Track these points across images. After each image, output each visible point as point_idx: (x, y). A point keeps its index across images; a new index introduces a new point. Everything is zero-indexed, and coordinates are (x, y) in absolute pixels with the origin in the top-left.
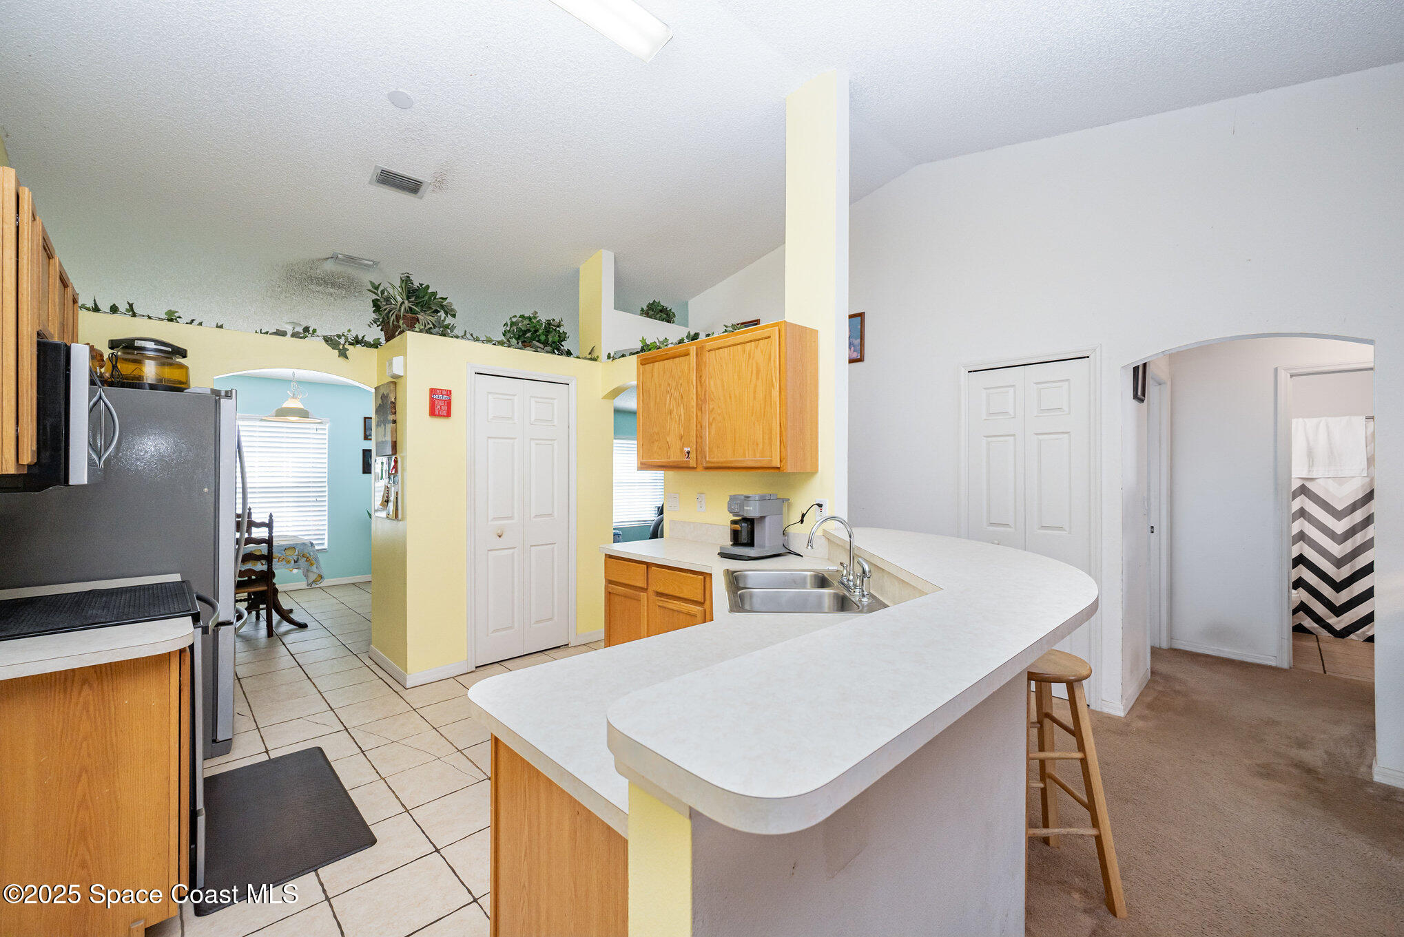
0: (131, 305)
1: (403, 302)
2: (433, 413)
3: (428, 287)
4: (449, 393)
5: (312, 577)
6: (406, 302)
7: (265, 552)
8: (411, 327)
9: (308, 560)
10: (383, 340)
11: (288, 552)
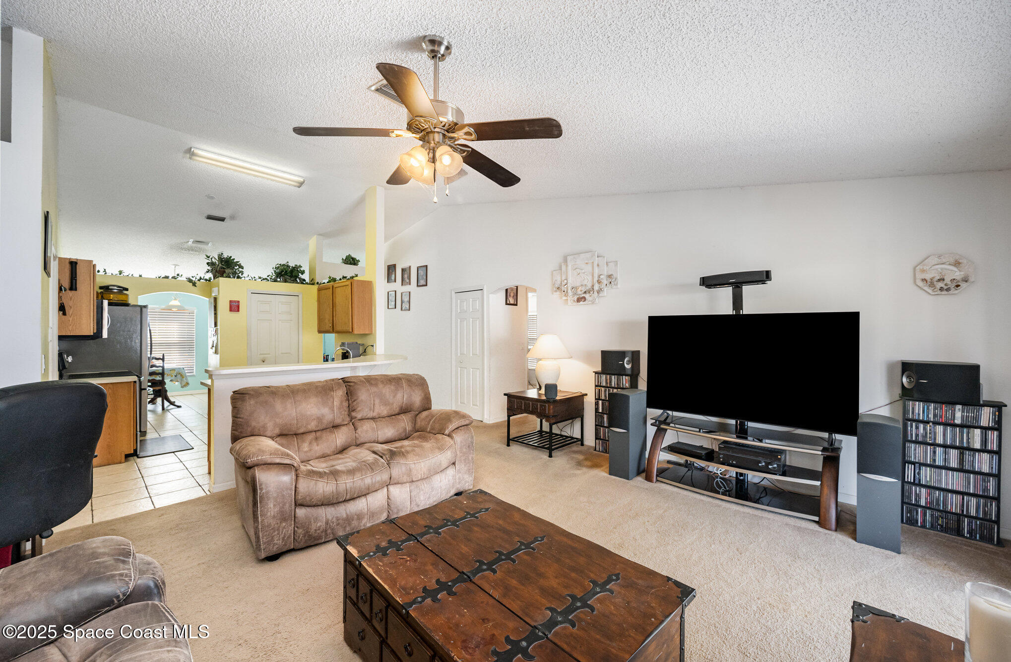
0: (105, 270)
1: (219, 265)
2: (231, 310)
3: (231, 257)
4: (238, 302)
5: (184, 384)
6: (220, 265)
7: (161, 371)
8: (222, 276)
9: (181, 375)
10: (212, 278)
11: (172, 372)
